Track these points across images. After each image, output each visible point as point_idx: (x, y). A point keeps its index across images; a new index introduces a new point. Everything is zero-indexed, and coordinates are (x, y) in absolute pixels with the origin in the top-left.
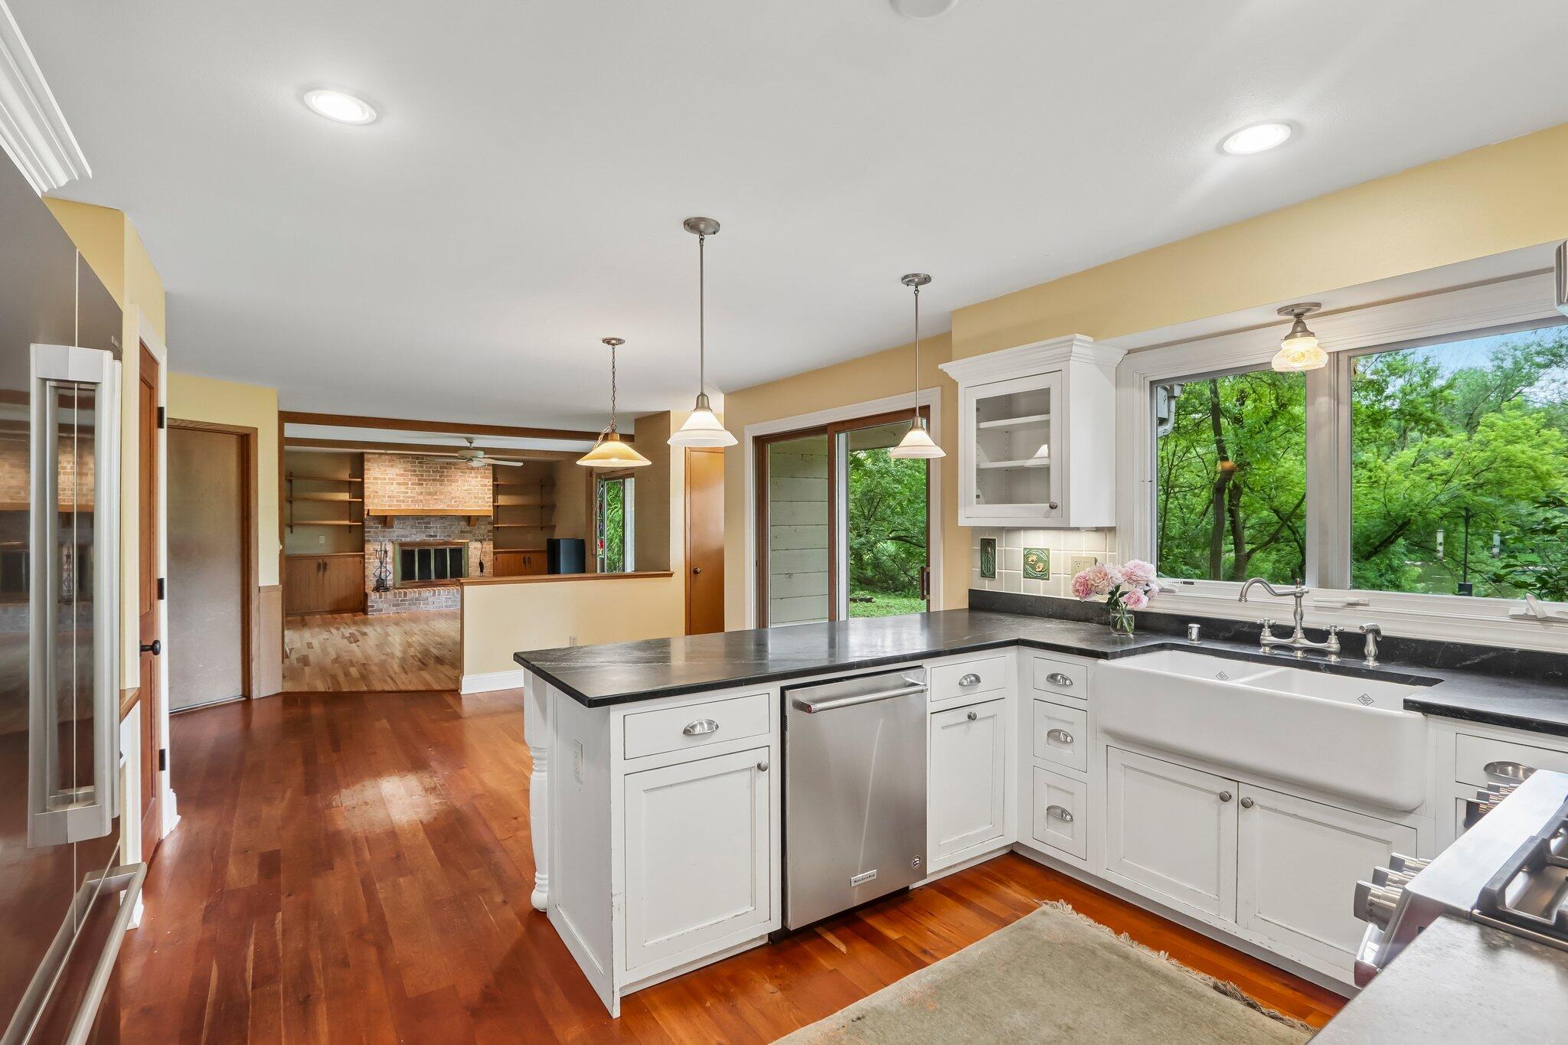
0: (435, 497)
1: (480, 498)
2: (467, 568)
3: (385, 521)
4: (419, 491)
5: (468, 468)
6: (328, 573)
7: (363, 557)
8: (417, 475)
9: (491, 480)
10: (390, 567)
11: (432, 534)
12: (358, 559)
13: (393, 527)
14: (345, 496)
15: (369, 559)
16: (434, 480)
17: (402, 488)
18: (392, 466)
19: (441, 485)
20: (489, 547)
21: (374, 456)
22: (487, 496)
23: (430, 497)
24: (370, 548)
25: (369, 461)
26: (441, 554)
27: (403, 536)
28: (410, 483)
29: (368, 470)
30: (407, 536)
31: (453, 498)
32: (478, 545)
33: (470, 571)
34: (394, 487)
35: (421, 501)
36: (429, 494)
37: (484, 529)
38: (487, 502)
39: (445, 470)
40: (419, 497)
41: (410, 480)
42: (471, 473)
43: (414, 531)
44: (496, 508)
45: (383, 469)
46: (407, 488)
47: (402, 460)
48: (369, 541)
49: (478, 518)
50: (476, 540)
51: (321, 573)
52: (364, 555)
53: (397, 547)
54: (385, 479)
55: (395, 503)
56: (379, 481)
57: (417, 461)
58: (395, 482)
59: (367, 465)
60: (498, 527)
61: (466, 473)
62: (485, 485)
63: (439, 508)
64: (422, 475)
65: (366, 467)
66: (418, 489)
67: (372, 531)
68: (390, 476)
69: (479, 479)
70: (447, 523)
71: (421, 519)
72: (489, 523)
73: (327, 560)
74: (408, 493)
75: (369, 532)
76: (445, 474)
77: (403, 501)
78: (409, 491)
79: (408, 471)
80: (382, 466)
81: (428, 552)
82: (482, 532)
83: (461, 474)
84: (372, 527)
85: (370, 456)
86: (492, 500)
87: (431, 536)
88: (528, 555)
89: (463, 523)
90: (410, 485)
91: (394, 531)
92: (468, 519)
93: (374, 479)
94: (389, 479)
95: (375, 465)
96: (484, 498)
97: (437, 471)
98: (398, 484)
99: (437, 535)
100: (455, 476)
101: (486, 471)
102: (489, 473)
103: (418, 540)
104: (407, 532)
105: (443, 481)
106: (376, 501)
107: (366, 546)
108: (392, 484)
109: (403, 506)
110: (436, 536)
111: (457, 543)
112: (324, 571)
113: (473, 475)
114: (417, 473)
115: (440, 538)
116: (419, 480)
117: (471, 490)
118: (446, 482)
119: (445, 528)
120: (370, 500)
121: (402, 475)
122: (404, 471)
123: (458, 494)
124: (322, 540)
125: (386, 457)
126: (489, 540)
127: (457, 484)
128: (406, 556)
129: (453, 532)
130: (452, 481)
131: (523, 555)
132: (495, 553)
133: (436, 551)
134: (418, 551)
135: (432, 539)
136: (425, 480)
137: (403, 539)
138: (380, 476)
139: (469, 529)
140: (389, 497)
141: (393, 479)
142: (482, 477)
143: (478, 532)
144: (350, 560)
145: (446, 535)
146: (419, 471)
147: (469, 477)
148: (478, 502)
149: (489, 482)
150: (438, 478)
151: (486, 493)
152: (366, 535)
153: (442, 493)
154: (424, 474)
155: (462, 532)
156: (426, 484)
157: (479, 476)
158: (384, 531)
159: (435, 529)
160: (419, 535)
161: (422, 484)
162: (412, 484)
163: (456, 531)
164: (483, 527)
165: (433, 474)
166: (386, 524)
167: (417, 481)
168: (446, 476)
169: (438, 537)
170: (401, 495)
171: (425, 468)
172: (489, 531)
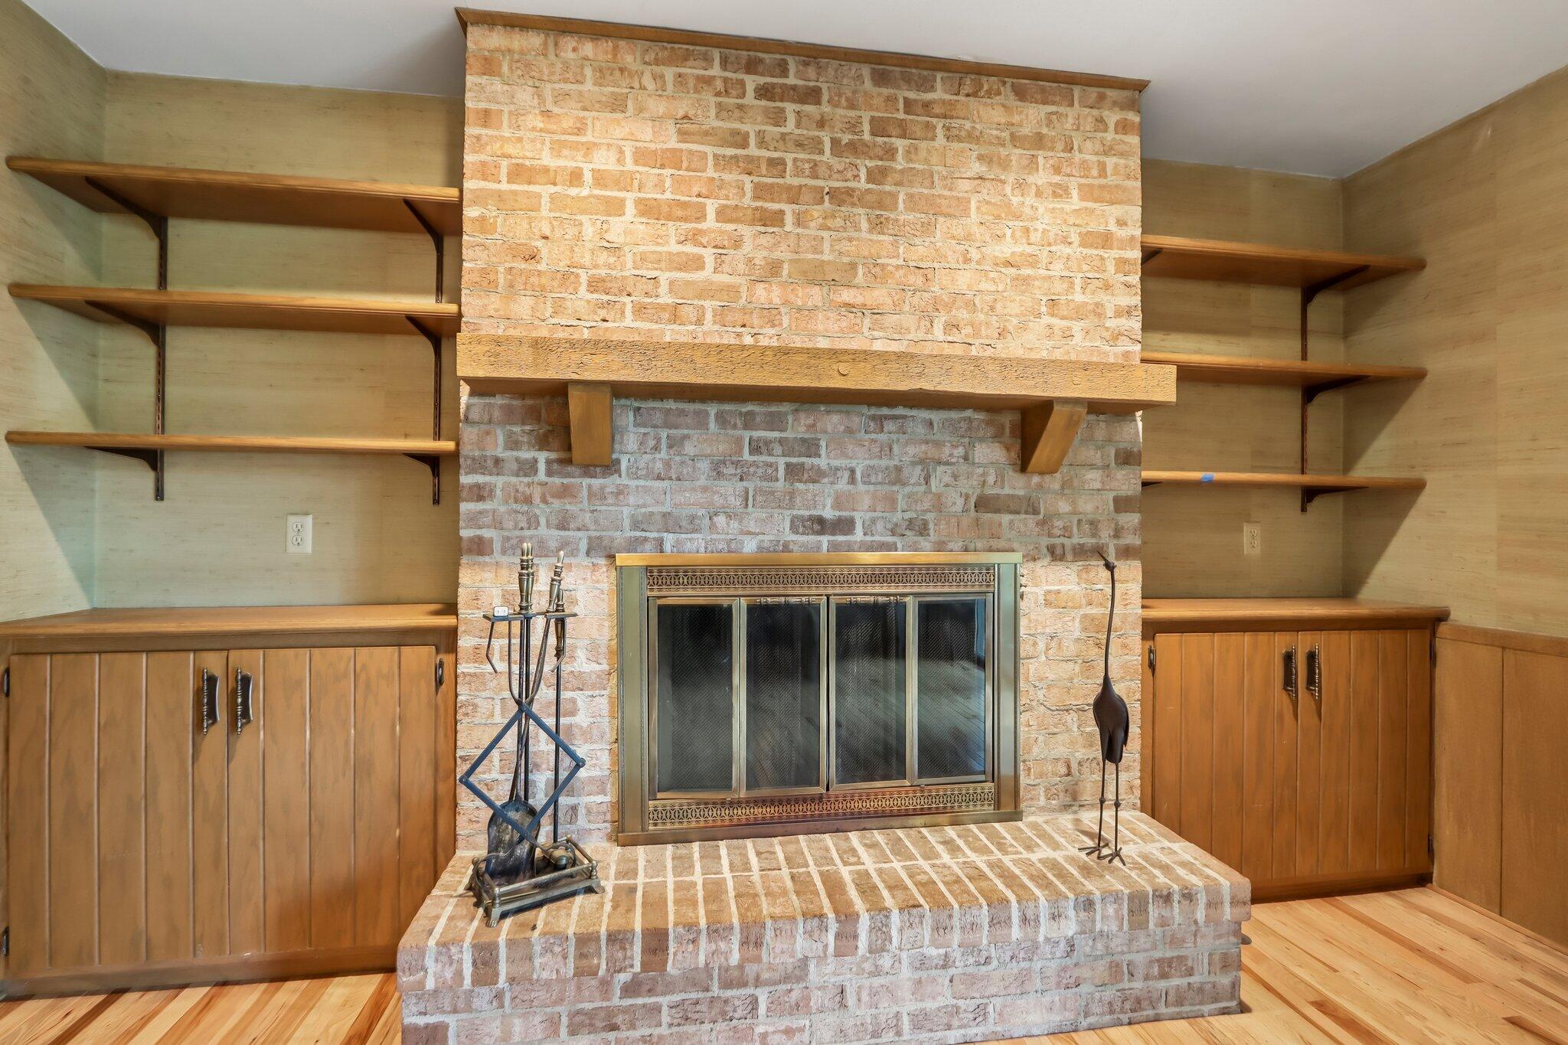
0: (847, 296)
1: (1077, 312)
3: (568, 426)
4: (759, 258)
6: (253, 739)
8: (750, 167)
11: (829, 513)
12: (420, 657)
13: (616, 469)
16: (839, 197)
17: (671, 240)
18: (617, 105)
19: (878, 225)
21: (519, 41)
22: (1109, 303)
23: (816, 295)
27: (668, 521)
28: (711, 207)
29: (486, 117)
30: (693, 525)
32: (1068, 582)
34: (627, 226)
35: (771, 315)
36: (816, 275)
38: (1116, 336)
39: (900, 144)
40: (760, 290)
41: (714, 188)
42: (1032, 165)
43: (729, 491)
45: (568, 115)
46: (694, 238)
47: (669, 73)
48: (480, 547)
50: (1056, 555)
51: (218, 733)
52: (452, 633)
53: (637, 582)
54: (575, 177)
56: (545, 191)
57: (751, 82)
58: (630, 197)
61: (1004, 165)
62: (1106, 240)
64: (777, 165)
66: (755, 244)
67: (498, 480)
68: (605, 161)
69: (1075, 202)
72: (1125, 457)
73: (249, 661)
74: (698, 263)
75: (480, 493)
76: (900, 163)
77: (675, 315)
78: (709, 255)
79: (706, 135)
80: (561, 97)
81: (805, 620)
82: (1087, 506)
83: (977, 168)
84: (493, 458)
87: (821, 525)
88: (1303, 643)
89: (991, 454)
90: (710, 222)
91: (621, 495)
93: (518, 173)
94: (598, 178)
96: (1098, 311)
97: (854, 148)
98: (647, 209)
99: (862, 523)
100: (950, 180)
101: (1111, 162)
102: (1127, 170)
103: (750, 546)
104: (686, 499)
105: (885, 202)
106: (523, 306)
107: (466, 577)
108: (615, 208)
110: (844, 526)
112: (232, 727)
113: (1042, 177)
114: (753, 150)
115: (869, 538)
116: (760, 192)
117: (1032, 261)
118: (903, 214)
119: (897, 476)
121: (671, 159)
122: (683, 135)
123: (962, 279)
125: (588, 48)
126: (1125, 555)
127: (957, 228)
128: (686, 644)
129: (938, 505)
131: (1281, 642)
132: (1152, 629)
133: (845, 617)
134: (751, 609)
135: (825, 540)
136: (794, 196)
137: (669, 539)
138: (547, 160)
139: (1016, 485)
140: (595, 285)
141: (623, 181)
142: (1087, 193)
143: (1064, 507)
144: (383, 657)
145: (897, 517)
146: (762, 143)
147: (1021, 186)
148: (1068, 335)
149: (1121, 223)
150: (862, 184)
151: (1107, 287)
152: (465, 507)
153: (879, 274)
154: (789, 158)
155: (984, 504)
156: (799, 222)
157: (1073, 184)
158: (565, 492)
159: (842, 485)
160: (755, 517)
161: (777, 219)
162: (722, 215)
163: (955, 503)
164: (1093, 478)
165: (837, 163)
166: (569, 448)
167: (747, 201)
168: (906, 177)
169: (859, 535)
170: (664, 277)
171: (790, 125)
172: (1122, 504)
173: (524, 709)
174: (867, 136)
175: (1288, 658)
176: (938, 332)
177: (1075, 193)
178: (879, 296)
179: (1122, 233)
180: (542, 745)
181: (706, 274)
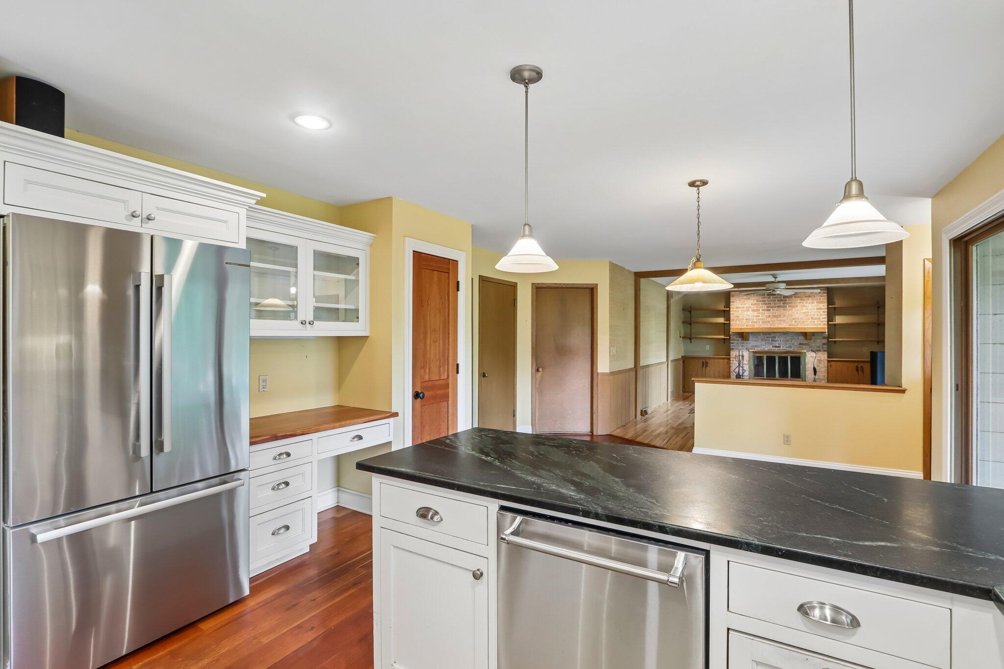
0: (779, 319)
1: (816, 319)
2: (804, 372)
3: (743, 336)
4: (768, 315)
5: (805, 297)
6: (708, 368)
7: (729, 359)
8: (766, 304)
9: (826, 304)
10: (746, 367)
11: (777, 345)
12: (726, 360)
13: (749, 340)
14: (721, 320)
15: (733, 361)
16: (778, 307)
17: (756, 313)
18: (749, 299)
19: (784, 310)
20: (824, 356)
21: (737, 293)
22: (821, 317)
23: (775, 319)
24: (733, 353)
25: (733, 296)
26: (783, 360)
27: (756, 346)
28: (761, 309)
29: (733, 302)
30: (759, 347)
31: (793, 319)
32: (813, 354)
33: (807, 374)
34: (750, 313)
35: (769, 322)
36: (775, 316)
37: (820, 342)
38: (822, 322)
40: (768, 319)
41: (761, 307)
42: (808, 300)
43: (764, 343)
44: (832, 327)
45: (743, 300)
46: (759, 313)
48: (733, 349)
49: (813, 334)
50: (812, 351)
51: (704, 368)
52: (730, 358)
53: (752, 354)
54: (744, 308)
55: (750, 323)
56: (740, 309)
58: (750, 309)
59: (732, 299)
60: (835, 341)
61: (804, 300)
62: (821, 309)
63: (783, 326)
64: (769, 304)
65: (731, 300)
66: (767, 313)
67: (735, 342)
68: (747, 305)
69: (815, 304)
70: (788, 338)
71: (769, 335)
72: (824, 338)
73: (708, 360)
74: (759, 316)
75: (733, 343)
76: (787, 302)
77: (756, 322)
78: (761, 315)
79: (761, 301)
80: (741, 299)
81: (774, 358)
82: (818, 344)
83: (800, 301)
84: (735, 340)
85: (734, 293)
86: (826, 320)
87: (776, 347)
88: (861, 364)
89: (801, 338)
90: (761, 311)
91: (750, 343)
92: (805, 335)
93: (737, 308)
94: (746, 307)
95: (737, 299)
96: (819, 318)
97: (781, 300)
98: (753, 310)
99: (782, 346)
100: (795, 303)
101: (821, 298)
102: (824, 298)
103: (766, 349)
104: (759, 344)
105: (786, 307)
106: (738, 322)
107: (731, 352)
108: (749, 311)
109: (756, 326)
110: (780, 347)
111: (796, 353)
112: (706, 367)
113: (810, 301)
114: (766, 302)
115: (783, 348)
117: (809, 312)
118: (788, 308)
119: (787, 341)
120: (734, 322)
121: (756, 304)
123: (797, 316)
124: (708, 347)
125: (746, 292)
126: (824, 351)
127: (796, 309)
128: (758, 360)
129: (793, 344)
130: (793, 307)
131: (856, 364)
132: (828, 361)
133: (780, 358)
134: (767, 357)
135: (777, 349)
136: (772, 307)
137: (756, 348)
138: (740, 306)
139: (806, 342)
140: (746, 320)
141: (750, 307)
142: (817, 302)
143: (814, 345)
144: (722, 360)
145: (787, 346)
146: (768, 301)
147: (807, 303)
148: (814, 322)
149: (823, 306)
150: (782, 305)
151: (821, 315)
152: (731, 345)
153: (784, 316)
154: (771, 303)
155: (800, 344)
156: (773, 310)
157: (815, 302)
158: (743, 343)
159: (779, 342)
160: (767, 346)
161: (770, 310)
162: (762, 310)
163: (796, 344)
164: (818, 341)
165: (778, 302)
166: (743, 338)
167: (766, 308)
168: (788, 303)
169: (782, 348)
170: (755, 318)
171: (771, 299)
172: (824, 344)
173: (739, 365)
174: (782, 299)
175: (857, 367)
176: (793, 322)
177: (815, 303)
178: (784, 318)
179: (824, 307)
180: (741, 369)
181: (761, 317)
